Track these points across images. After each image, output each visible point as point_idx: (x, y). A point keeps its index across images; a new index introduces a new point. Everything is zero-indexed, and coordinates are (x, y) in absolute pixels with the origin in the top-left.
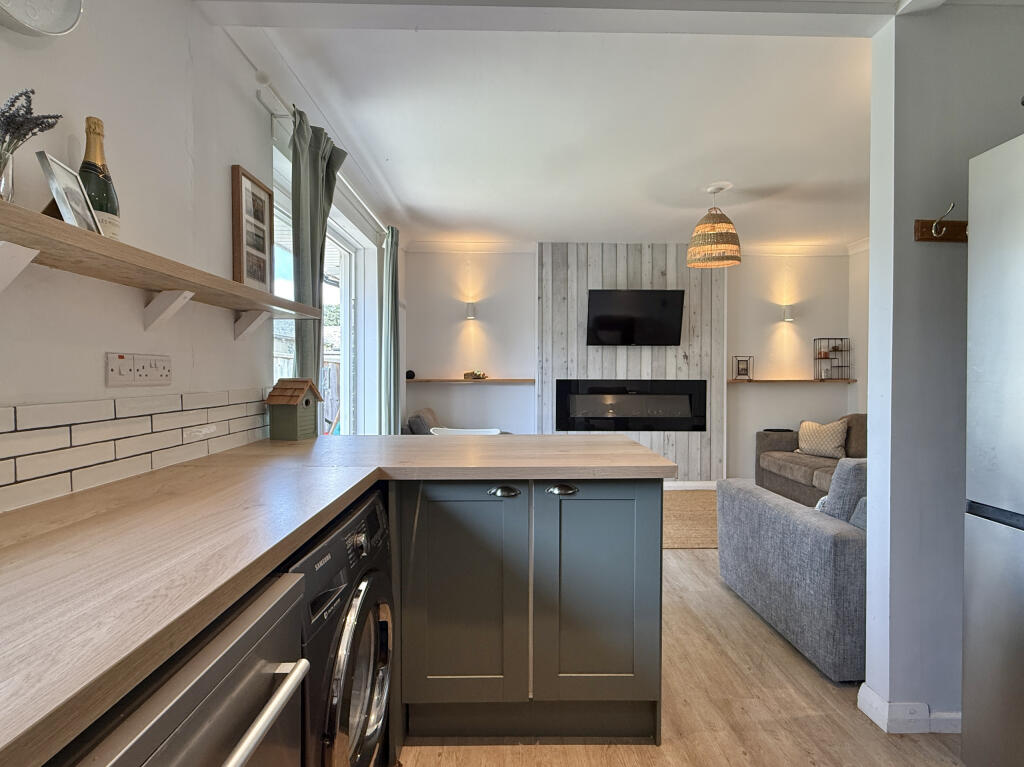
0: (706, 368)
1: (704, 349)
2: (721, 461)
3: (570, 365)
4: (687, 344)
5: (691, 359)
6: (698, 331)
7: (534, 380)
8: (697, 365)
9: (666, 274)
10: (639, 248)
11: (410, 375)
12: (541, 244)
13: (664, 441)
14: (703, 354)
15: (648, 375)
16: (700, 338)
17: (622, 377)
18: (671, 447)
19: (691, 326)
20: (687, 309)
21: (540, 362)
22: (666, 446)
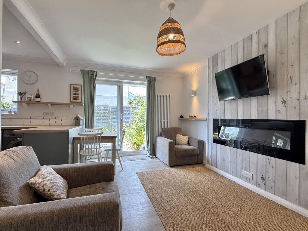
3: (218, 112)
4: (285, 91)
5: (289, 104)
6: (296, 79)
7: (206, 119)
8: (295, 108)
9: (268, 46)
10: (250, 37)
11: (182, 117)
12: (209, 59)
13: (266, 163)
14: (301, 98)
15: (255, 116)
16: (298, 85)
17: (240, 117)
18: (271, 168)
19: (289, 77)
20: (285, 65)
21: (208, 111)
22: (267, 167)
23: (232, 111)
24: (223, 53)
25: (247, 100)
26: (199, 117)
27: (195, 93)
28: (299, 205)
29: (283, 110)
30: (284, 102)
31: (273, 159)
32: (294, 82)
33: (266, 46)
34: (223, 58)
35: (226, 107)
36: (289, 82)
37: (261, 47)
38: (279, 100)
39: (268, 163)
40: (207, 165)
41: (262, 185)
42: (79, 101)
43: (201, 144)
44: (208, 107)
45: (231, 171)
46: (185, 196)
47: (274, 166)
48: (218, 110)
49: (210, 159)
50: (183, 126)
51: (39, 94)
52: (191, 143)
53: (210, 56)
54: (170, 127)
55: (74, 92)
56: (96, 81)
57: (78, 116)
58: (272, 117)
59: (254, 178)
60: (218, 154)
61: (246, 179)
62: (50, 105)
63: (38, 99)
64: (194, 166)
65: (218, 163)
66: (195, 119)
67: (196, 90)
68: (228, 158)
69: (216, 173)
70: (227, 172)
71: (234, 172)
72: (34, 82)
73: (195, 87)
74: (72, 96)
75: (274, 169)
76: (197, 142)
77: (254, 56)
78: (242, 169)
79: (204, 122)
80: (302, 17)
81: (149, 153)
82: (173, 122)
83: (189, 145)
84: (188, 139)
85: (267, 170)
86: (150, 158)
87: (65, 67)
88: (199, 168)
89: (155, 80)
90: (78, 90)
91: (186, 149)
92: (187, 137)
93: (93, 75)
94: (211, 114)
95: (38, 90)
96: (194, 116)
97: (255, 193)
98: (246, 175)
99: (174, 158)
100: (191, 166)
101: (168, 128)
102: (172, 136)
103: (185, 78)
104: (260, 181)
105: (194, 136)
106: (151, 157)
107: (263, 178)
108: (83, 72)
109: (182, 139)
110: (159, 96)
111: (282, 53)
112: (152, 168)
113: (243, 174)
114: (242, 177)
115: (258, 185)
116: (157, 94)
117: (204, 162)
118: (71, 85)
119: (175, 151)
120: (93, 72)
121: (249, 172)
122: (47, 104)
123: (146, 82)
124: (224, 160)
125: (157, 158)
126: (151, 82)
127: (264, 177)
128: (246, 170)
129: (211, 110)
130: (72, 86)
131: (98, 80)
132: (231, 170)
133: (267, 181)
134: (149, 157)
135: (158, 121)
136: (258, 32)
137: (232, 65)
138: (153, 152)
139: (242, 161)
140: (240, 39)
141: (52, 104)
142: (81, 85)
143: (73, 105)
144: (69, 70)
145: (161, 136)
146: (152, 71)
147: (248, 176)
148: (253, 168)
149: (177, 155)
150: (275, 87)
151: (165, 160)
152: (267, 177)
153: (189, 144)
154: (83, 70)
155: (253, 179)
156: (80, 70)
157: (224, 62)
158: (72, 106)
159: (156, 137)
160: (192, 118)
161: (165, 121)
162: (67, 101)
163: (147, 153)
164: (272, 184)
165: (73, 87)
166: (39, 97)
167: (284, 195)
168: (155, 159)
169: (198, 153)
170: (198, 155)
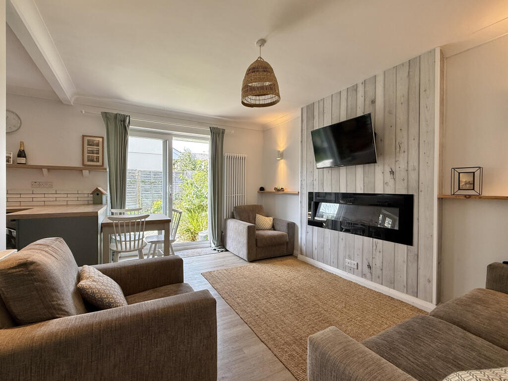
0: (413, 184)
1: (411, 163)
2: (429, 281)
3: (315, 182)
4: (394, 160)
5: (397, 175)
6: (404, 146)
7: (299, 192)
8: (403, 180)
9: (375, 102)
10: (355, 88)
11: (262, 189)
12: (302, 109)
13: (373, 247)
14: (410, 169)
15: (361, 189)
16: (406, 153)
17: (343, 191)
18: (378, 253)
19: (397, 143)
20: (394, 128)
21: (301, 181)
22: (374, 252)
23: (333, 182)
24: (321, 103)
25: (351, 168)
26: (288, 190)
27: (281, 155)
28: (407, 293)
29: (391, 182)
30: (392, 172)
31: (380, 241)
32: (402, 149)
33: (373, 102)
34: (321, 109)
35: (325, 178)
36: (398, 149)
37: (368, 102)
38: (388, 170)
39: (374, 248)
40: (300, 257)
41: (369, 275)
42: (100, 163)
43: (292, 227)
44: (302, 176)
45: (332, 261)
46: (276, 297)
47: (381, 251)
48: (314, 181)
49: (304, 248)
50: (265, 202)
51: (24, 151)
52: (277, 227)
53: (304, 105)
54: (245, 204)
55: (89, 149)
56: (129, 132)
57: (99, 188)
58: (379, 190)
59: (360, 268)
60: (315, 240)
61: (350, 270)
62: (45, 171)
63: (23, 160)
64: (282, 259)
65: (315, 252)
66: (282, 192)
67: (283, 151)
68: (328, 244)
69: (312, 266)
70: (327, 264)
71: (336, 261)
72: (14, 129)
73: (281, 146)
74: (86, 155)
75: (381, 253)
76: (286, 224)
77: (360, 113)
78: (345, 257)
79: (296, 196)
80: (411, 73)
81: (214, 244)
82: (250, 198)
83: (274, 230)
84: (272, 220)
85: (373, 256)
86: (216, 252)
87: (71, 105)
88: (289, 261)
89: (223, 133)
90: (97, 146)
91: (271, 235)
92: (271, 218)
93: (124, 121)
94: (305, 186)
95: (22, 144)
96: (282, 189)
97: (360, 286)
98: (349, 265)
99: (255, 249)
100: (279, 259)
101: (244, 206)
102: (249, 218)
103: (266, 131)
104: (366, 270)
105: (280, 217)
106: (218, 251)
107: (369, 267)
108: (106, 116)
109: (265, 221)
110: (229, 158)
111: (390, 113)
112: (223, 266)
113: (347, 264)
114: (344, 268)
115: (364, 275)
116: (226, 154)
117: (295, 252)
118: (84, 136)
119: (256, 240)
120: (125, 117)
121: (354, 260)
122: (40, 168)
123: (210, 136)
124: (323, 248)
125: (227, 250)
126: (217, 136)
127: (371, 265)
128: (350, 258)
129: (305, 179)
130: (86, 139)
131: (133, 130)
132: (332, 259)
133: (373, 269)
134: (215, 250)
135: (228, 195)
136: (364, 83)
137: (333, 121)
138: (221, 242)
139: (345, 247)
140: (343, 88)
141: (50, 169)
142: (103, 138)
143: (88, 171)
144: (82, 112)
145: (233, 217)
146: (219, 119)
147: (352, 266)
148: (358, 255)
149: (259, 244)
150: (382, 154)
151: (241, 253)
152: (374, 265)
153: (273, 228)
154: (105, 113)
155: (357, 269)
156: (100, 113)
157: (322, 116)
158: (86, 172)
159: (226, 220)
160: (279, 190)
161: (239, 195)
162: (77, 163)
163: (211, 243)
164: (379, 272)
165: (88, 141)
166: (25, 157)
167: (392, 284)
168: (224, 253)
169: (288, 240)
170: (287, 243)
